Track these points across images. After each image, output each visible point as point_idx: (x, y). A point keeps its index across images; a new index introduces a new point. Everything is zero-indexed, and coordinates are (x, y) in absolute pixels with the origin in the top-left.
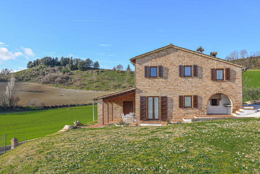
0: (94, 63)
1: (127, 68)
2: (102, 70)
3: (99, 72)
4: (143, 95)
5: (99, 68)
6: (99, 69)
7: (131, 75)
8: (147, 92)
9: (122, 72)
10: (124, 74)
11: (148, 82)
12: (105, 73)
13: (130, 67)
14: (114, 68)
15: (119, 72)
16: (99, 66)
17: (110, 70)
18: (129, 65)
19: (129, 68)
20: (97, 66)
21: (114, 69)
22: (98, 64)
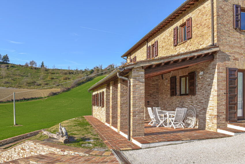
0: (2, 57)
1: (41, 65)
2: (12, 65)
3: (9, 67)
4: (231, 64)
5: (9, 62)
6: (9, 64)
7: (47, 73)
8: (236, 59)
9: (36, 68)
10: (39, 71)
11: (238, 38)
12: (16, 68)
13: (44, 64)
14: (26, 64)
15: (32, 69)
16: (9, 61)
17: (22, 66)
18: (43, 62)
19: (42, 65)
20: (6, 61)
21: (27, 66)
22: (8, 58)
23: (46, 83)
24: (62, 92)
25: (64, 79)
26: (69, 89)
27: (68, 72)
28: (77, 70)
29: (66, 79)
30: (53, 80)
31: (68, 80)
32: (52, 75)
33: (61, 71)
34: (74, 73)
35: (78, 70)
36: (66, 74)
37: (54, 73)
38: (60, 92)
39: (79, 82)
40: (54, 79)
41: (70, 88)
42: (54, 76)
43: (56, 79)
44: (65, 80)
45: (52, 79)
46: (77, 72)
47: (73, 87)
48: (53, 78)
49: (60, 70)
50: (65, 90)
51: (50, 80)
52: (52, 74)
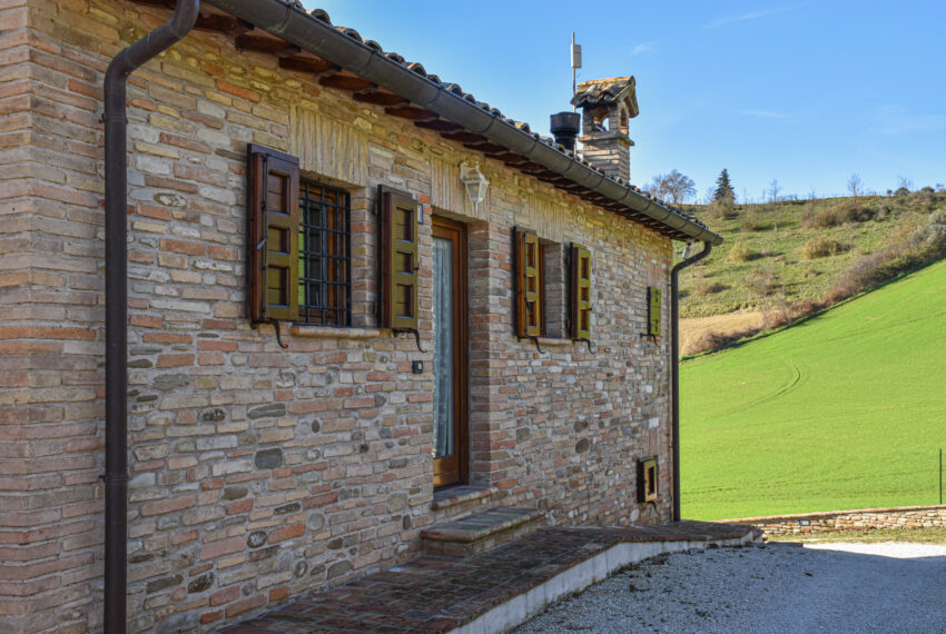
1: (717, 187)
18: (725, 173)
23: (712, 281)
24: (773, 328)
25: (814, 255)
26: (815, 312)
27: (846, 213)
28: (903, 191)
29: (823, 252)
30: (754, 263)
31: (833, 257)
32: (759, 234)
33: (806, 207)
34: (881, 215)
35: (910, 189)
36: (832, 222)
37: (768, 228)
38: (757, 331)
39: (888, 264)
40: (759, 256)
41: (824, 306)
42: (764, 242)
43: (771, 255)
44: (818, 260)
45: (752, 257)
46: (902, 202)
47: (840, 298)
48: (756, 250)
49: (802, 203)
50: (795, 314)
51: (740, 263)
52: (758, 229)
